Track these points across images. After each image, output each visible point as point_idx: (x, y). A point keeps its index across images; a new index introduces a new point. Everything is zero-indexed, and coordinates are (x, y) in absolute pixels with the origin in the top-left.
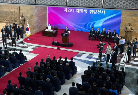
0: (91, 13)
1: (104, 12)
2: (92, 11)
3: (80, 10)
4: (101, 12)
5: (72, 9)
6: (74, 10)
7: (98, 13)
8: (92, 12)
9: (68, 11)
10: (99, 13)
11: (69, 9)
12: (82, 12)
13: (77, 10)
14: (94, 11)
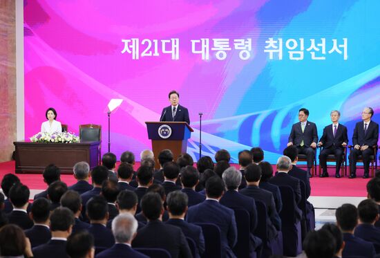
0: (276, 55)
1: (345, 46)
2: (277, 45)
3: (211, 44)
4: (329, 46)
5: (164, 42)
6: (176, 44)
7: (313, 54)
8: (280, 51)
9: (143, 54)
10: (319, 54)
11: (147, 44)
12: (221, 55)
13: (194, 42)
14: (291, 44)
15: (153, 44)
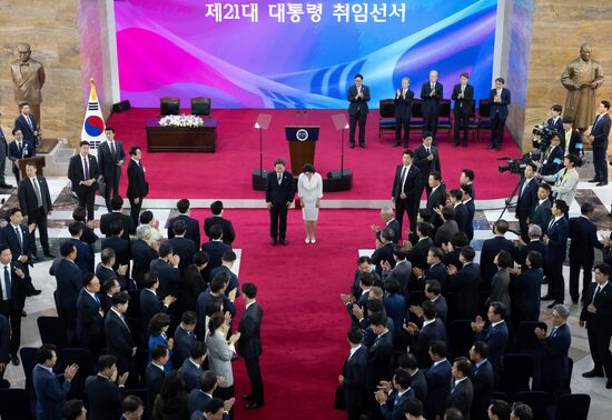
0: (343, 18)
1: (403, 10)
2: (345, 9)
3: (287, 9)
4: (390, 11)
5: (244, 7)
6: (255, 8)
7: (375, 17)
8: (347, 15)
9: (226, 17)
10: (380, 17)
11: (229, 8)
12: (296, 18)
13: (271, 7)
14: (357, 9)
15: (234, 8)
